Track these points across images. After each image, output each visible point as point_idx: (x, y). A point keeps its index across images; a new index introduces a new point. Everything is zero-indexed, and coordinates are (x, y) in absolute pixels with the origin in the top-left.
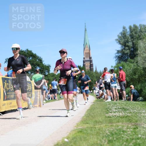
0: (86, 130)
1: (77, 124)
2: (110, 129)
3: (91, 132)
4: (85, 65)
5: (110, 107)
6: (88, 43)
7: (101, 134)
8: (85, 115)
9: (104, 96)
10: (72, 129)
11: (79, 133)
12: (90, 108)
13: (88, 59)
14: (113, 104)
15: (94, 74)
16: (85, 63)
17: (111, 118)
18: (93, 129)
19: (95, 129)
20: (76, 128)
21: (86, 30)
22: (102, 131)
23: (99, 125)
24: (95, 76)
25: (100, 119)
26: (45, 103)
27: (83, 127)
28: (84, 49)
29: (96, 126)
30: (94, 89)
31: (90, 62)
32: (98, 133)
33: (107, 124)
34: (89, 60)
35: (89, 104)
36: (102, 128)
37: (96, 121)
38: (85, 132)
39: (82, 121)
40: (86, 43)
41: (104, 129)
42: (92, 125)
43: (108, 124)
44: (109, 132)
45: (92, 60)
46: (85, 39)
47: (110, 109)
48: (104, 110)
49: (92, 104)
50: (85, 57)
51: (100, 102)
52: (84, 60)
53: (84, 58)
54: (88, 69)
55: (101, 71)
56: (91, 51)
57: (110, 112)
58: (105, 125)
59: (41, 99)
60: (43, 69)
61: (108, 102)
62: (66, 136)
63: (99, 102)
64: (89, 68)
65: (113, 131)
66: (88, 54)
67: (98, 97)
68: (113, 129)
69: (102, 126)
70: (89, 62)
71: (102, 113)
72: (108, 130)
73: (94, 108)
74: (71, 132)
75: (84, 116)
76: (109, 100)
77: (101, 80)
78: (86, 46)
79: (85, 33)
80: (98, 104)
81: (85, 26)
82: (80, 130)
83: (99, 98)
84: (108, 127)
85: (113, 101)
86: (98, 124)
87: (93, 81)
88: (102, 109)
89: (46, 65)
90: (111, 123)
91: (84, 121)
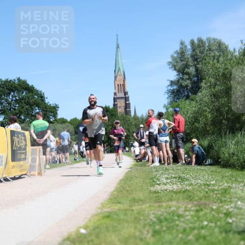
0: (116, 214)
1: (102, 204)
2: (157, 213)
3: (125, 218)
4: (117, 104)
5: (158, 176)
6: (121, 68)
7: (141, 220)
8: (116, 190)
9: (149, 158)
10: (94, 212)
11: (106, 219)
12: (125, 177)
13: (122, 95)
14: (163, 170)
15: (132, 120)
16: (116, 102)
17: (159, 194)
18: (129, 213)
19: (131, 212)
20: (99, 211)
21: (118, 47)
22: (143, 215)
23: (139, 205)
24: (133, 123)
25: (140, 195)
26: (48, 168)
27: (112, 209)
28: (116, 77)
29: (134, 208)
30: (132, 146)
31: (126, 101)
32: (137, 220)
33: (152, 204)
34: (124, 96)
35: (123, 171)
36: (144, 211)
37: (135, 199)
38: (115, 217)
39: (111, 199)
40: (119, 68)
41: (146, 212)
42: (126, 205)
43: (154, 204)
44: (155, 217)
45: (128, 97)
46: (117, 61)
47: (157, 179)
48: (148, 181)
49: (127, 170)
50: (117, 91)
51: (141, 168)
52: (115, 97)
53: (115, 94)
54: (123, 112)
55: (143, 116)
56: (126, 82)
57: (157, 184)
58: (148, 205)
59: (41, 163)
60: (46, 111)
61: (154, 167)
62: (82, 224)
63: (138, 168)
64: (124, 110)
65: (161, 215)
66: (122, 87)
67: (138, 159)
68: (162, 212)
69: (143, 207)
70: (124, 100)
71: (144, 185)
72: (153, 214)
73: (131, 178)
74: (92, 217)
75: (114, 191)
76: (157, 164)
77: (142, 131)
78: (119, 73)
79: (117, 51)
80: (137, 169)
81: (117, 40)
82: (107, 214)
83: (140, 160)
84: (153, 208)
85: (163, 166)
86: (136, 204)
87: (131, 132)
88: (144, 179)
89: (50, 105)
90: (159, 202)
91: (114, 198)
